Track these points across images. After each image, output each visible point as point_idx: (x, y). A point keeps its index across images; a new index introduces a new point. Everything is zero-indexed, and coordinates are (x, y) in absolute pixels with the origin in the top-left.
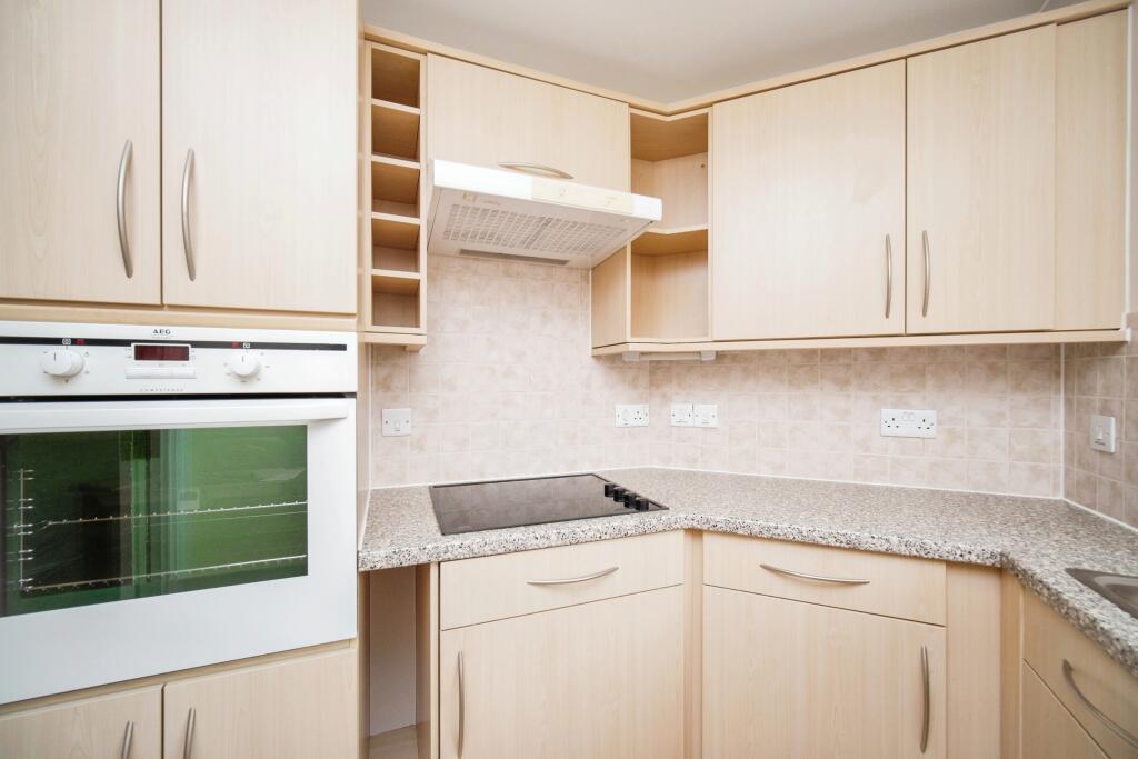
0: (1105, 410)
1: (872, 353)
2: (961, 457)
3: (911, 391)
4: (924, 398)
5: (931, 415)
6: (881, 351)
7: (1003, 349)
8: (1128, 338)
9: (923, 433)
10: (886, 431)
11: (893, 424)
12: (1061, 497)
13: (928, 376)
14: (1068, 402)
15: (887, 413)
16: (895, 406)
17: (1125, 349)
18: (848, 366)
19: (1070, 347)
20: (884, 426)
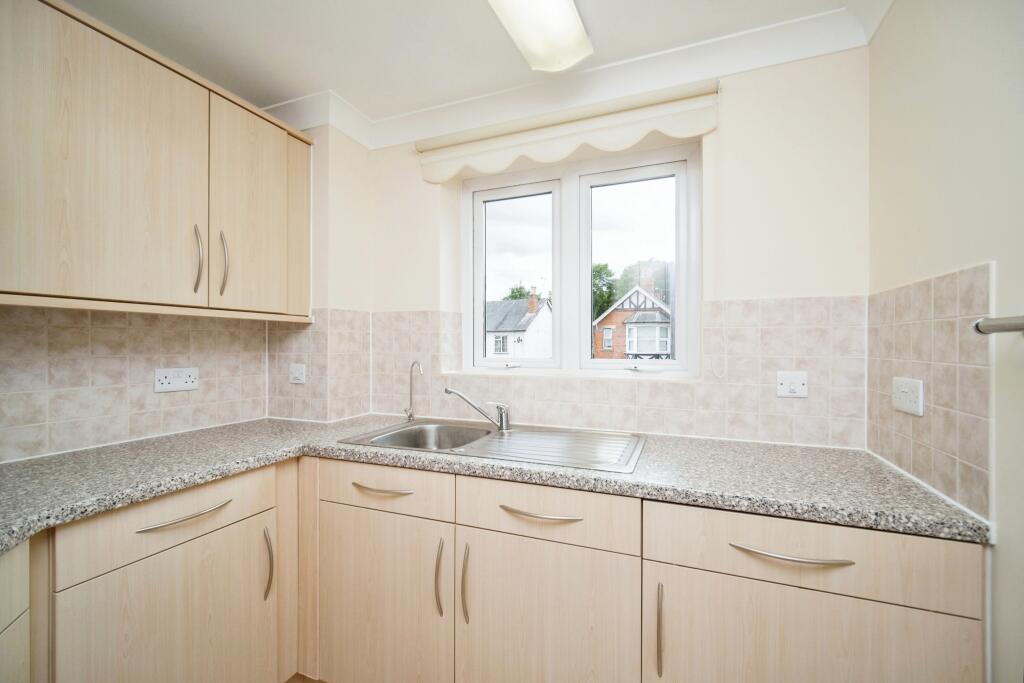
0: (299, 360)
1: (146, 319)
2: (215, 401)
3: (179, 352)
4: (189, 358)
5: (195, 372)
6: (154, 318)
7: (238, 322)
8: (313, 321)
9: (190, 386)
10: (159, 387)
11: (166, 382)
12: (267, 416)
13: (192, 340)
14: (272, 357)
15: (160, 372)
16: (167, 365)
17: (310, 327)
18: (122, 330)
19: (273, 324)
20: (158, 384)
